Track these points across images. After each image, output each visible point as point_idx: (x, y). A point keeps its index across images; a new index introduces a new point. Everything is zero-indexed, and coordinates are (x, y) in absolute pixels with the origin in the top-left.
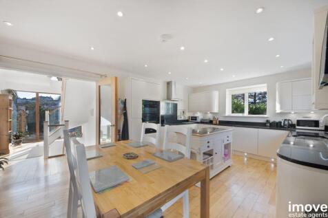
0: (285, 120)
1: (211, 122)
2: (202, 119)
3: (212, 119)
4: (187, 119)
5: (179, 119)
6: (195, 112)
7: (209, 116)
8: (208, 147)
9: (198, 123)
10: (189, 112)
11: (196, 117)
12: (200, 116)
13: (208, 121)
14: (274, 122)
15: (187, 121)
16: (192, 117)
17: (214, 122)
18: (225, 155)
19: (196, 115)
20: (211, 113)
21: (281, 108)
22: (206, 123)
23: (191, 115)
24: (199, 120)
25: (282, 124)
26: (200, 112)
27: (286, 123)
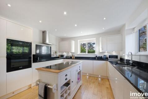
0: (104, 56)
1: (71, 58)
2: (67, 56)
3: (71, 56)
4: (58, 56)
5: (52, 56)
6: (63, 52)
7: (70, 55)
8: (66, 79)
9: (64, 58)
10: (59, 52)
11: (63, 55)
12: (65, 54)
13: (69, 57)
14: (99, 57)
15: (58, 57)
16: (61, 55)
17: (73, 58)
18: (78, 79)
19: (63, 54)
20: (71, 53)
21: (102, 50)
22: (69, 58)
23: (61, 54)
24: (65, 57)
25: (103, 58)
26: (65, 52)
27: (105, 57)
